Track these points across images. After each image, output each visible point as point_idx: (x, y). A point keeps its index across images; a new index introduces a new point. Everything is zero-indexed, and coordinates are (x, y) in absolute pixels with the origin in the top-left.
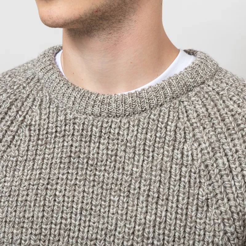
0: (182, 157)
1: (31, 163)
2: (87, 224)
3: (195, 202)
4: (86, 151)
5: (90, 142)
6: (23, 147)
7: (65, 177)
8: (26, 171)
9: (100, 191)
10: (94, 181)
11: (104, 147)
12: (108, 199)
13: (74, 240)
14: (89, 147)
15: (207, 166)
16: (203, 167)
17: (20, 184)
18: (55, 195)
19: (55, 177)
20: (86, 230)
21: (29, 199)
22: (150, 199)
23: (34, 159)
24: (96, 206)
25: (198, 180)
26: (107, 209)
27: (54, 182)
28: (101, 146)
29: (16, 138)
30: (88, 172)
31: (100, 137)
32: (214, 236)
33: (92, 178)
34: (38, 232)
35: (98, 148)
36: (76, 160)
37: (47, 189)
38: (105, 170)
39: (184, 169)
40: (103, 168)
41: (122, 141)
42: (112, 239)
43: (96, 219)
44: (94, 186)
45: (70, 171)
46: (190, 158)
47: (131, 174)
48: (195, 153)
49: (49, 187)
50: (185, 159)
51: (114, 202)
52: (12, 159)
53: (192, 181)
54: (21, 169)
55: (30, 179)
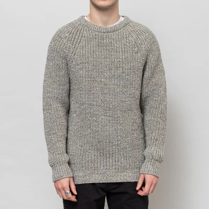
0: (129, 41)
1: (87, 47)
2: (106, 61)
3: (134, 52)
4: (103, 42)
5: (104, 39)
6: (84, 43)
7: (98, 49)
8: (86, 49)
9: (108, 52)
10: (106, 50)
11: (108, 40)
12: (111, 54)
13: (103, 66)
14: (104, 41)
15: (136, 43)
16: (135, 43)
17: (85, 53)
18: (96, 54)
19: (95, 50)
20: (106, 63)
21: (89, 56)
22: (123, 52)
23: (88, 46)
24: (108, 56)
25: (134, 46)
26: (111, 57)
27: (95, 51)
28: (107, 41)
29: (81, 40)
30: (104, 48)
31: (106, 38)
32: (140, 60)
33: (106, 49)
34: (93, 64)
35: (106, 41)
36: (100, 45)
37: (93, 53)
38: (109, 47)
39: (130, 44)
40: (108, 46)
41: (112, 38)
42: (114, 64)
43: (108, 60)
44: (106, 51)
45: (99, 48)
46: (131, 41)
47: (116, 47)
48: (132, 40)
49: (94, 52)
50: (130, 41)
51: (113, 54)
52: (81, 46)
53: (133, 47)
54: (85, 48)
55: (88, 51)
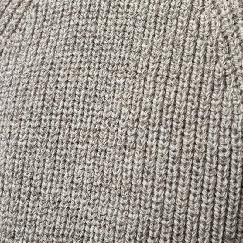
0: (198, 28)
1: (35, 48)
2: (90, 112)
3: (210, 80)
4: (93, 29)
6: (28, 31)
7: (68, 60)
8: (28, 56)
10: (100, 63)
11: (112, 22)
12: (113, 82)
14: (96, 24)
16: (221, 38)
17: (22, 72)
18: (58, 81)
19: (59, 61)
20: (89, 120)
21: (29, 87)
22: (158, 79)
23: (38, 43)
25: (215, 54)
26: (111, 95)
27: (57, 67)
28: (109, 22)
29: (22, 21)
30: (94, 53)
31: (108, 12)
33: (97, 60)
34: (37, 123)
35: (106, 24)
36: (82, 40)
38: (112, 49)
39: (199, 41)
40: (109, 47)
42: (115, 128)
43: (99, 107)
45: (74, 53)
46: (207, 28)
47: (140, 52)
48: (213, 22)
49: (51, 72)
50: (201, 29)
51: (119, 85)
52: (15, 44)
53: (208, 55)
54: (24, 54)
55: (32, 65)
